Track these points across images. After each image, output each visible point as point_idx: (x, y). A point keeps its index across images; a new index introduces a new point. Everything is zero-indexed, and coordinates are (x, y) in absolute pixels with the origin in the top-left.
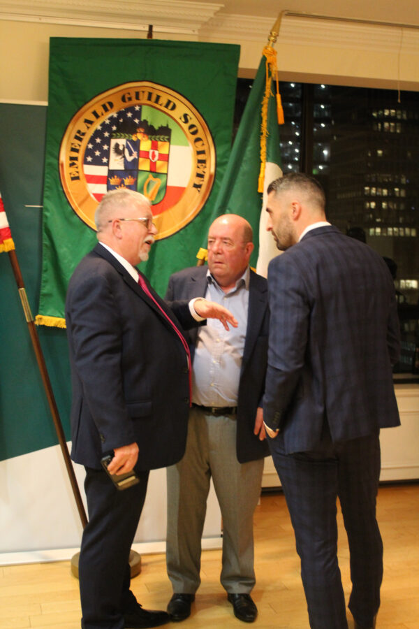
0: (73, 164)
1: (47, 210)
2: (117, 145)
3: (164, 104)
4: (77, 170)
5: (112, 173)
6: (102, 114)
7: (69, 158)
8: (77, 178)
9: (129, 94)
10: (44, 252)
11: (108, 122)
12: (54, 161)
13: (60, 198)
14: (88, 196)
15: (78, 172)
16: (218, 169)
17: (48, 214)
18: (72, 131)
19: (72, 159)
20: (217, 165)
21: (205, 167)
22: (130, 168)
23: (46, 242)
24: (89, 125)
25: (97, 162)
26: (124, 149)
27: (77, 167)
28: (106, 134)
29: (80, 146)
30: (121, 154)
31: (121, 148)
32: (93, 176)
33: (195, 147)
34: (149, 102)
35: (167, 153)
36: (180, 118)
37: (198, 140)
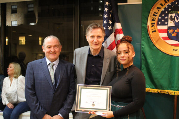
0: (153, 26)
1: (143, 45)
2: (171, 16)
4: (154, 28)
5: (169, 28)
6: (164, 4)
7: (151, 24)
8: (155, 31)
10: (142, 62)
11: (167, 7)
12: (145, 26)
13: (148, 40)
15: (155, 29)
17: (143, 46)
18: (152, 12)
19: (152, 24)
22: (177, 25)
23: (143, 58)
24: (159, 9)
25: (163, 24)
26: (174, 17)
27: (155, 27)
28: (166, 12)
29: (155, 18)
30: (173, 20)
31: (173, 17)
32: (162, 30)
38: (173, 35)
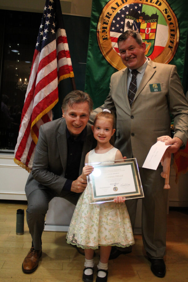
0: (104, 31)
2: (128, 23)
3: (155, 3)
6: (121, 5)
7: (102, 28)
8: (106, 39)
11: (124, 9)
12: (94, 30)
13: (97, 50)
14: (112, 49)
15: (107, 35)
16: (180, 41)
18: (105, 13)
19: (104, 28)
20: (180, 38)
21: (174, 38)
23: (87, 74)
24: (114, 10)
25: (117, 31)
26: (132, 25)
27: (106, 33)
28: (123, 16)
29: (108, 21)
32: (115, 38)
33: (170, 27)
34: (147, 3)
35: (155, 28)
36: (163, 11)
37: (171, 24)
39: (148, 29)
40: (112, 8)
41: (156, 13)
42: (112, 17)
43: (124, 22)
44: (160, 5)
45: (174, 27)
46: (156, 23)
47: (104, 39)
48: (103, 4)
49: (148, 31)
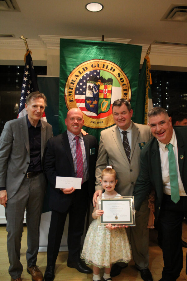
0: (70, 95)
1: (60, 115)
2: (90, 86)
3: (110, 69)
6: (83, 72)
8: (72, 101)
9: (95, 64)
11: (85, 76)
12: (62, 94)
15: (72, 98)
18: (70, 80)
20: (132, 96)
21: (127, 96)
24: (77, 77)
27: (72, 96)
28: (85, 81)
29: (73, 87)
30: (91, 90)
31: (92, 87)
32: (79, 100)
33: (123, 87)
34: (103, 69)
35: (111, 90)
36: (117, 75)
37: (124, 85)
38: (91, 106)
39: (105, 90)
40: (76, 76)
41: (111, 78)
42: (76, 83)
43: (86, 86)
44: (114, 70)
45: (126, 87)
46: (111, 86)
47: (70, 101)
48: (68, 73)
49: (105, 91)
